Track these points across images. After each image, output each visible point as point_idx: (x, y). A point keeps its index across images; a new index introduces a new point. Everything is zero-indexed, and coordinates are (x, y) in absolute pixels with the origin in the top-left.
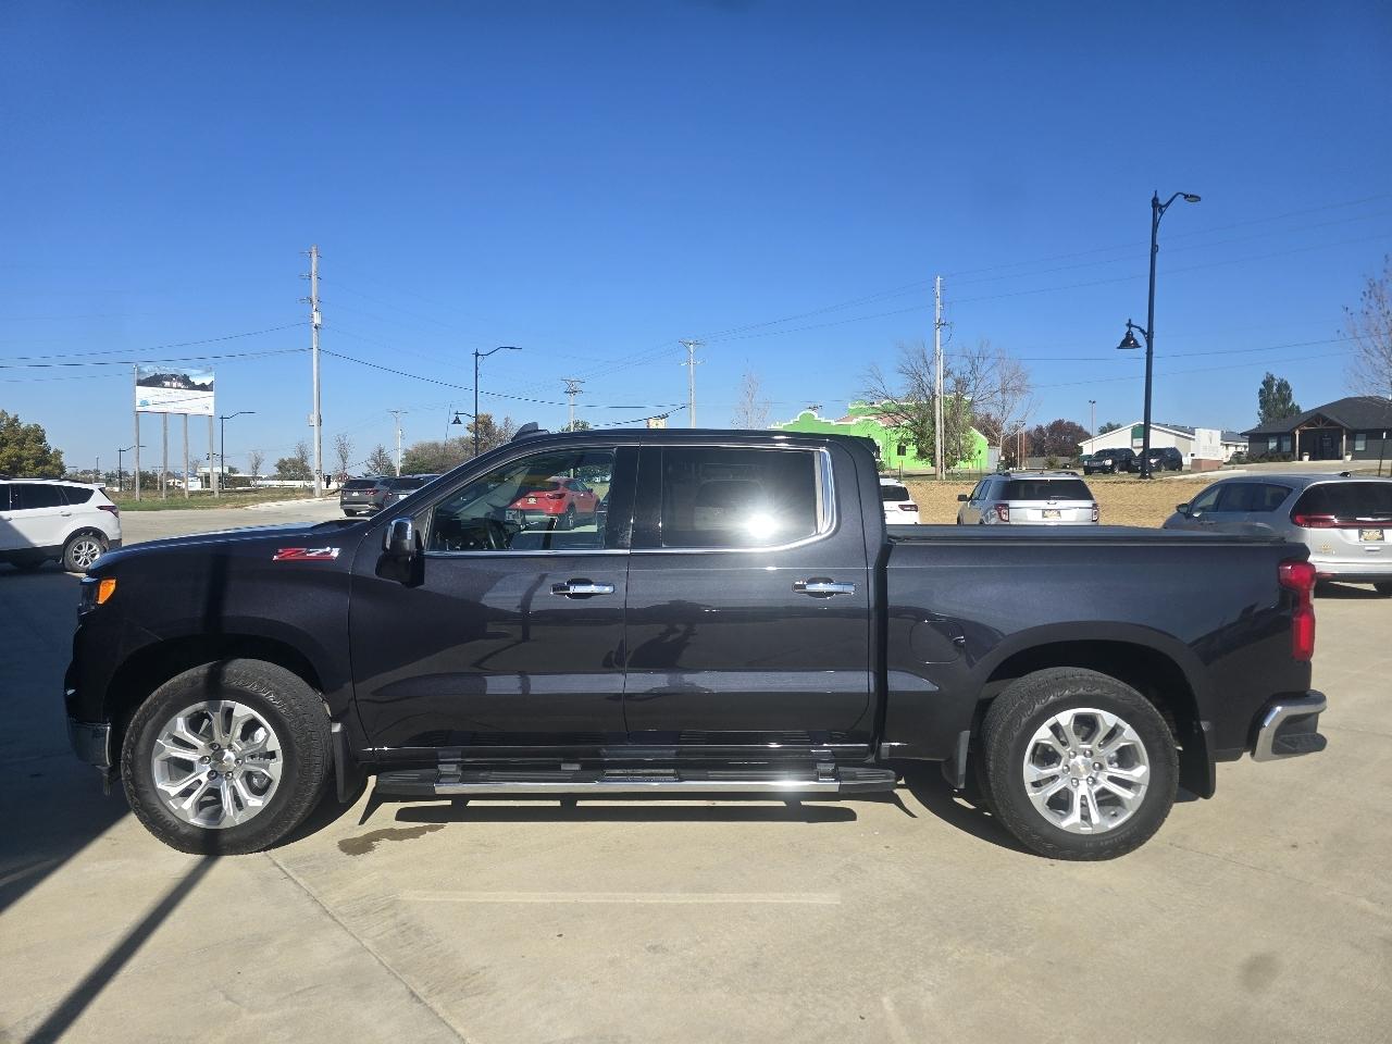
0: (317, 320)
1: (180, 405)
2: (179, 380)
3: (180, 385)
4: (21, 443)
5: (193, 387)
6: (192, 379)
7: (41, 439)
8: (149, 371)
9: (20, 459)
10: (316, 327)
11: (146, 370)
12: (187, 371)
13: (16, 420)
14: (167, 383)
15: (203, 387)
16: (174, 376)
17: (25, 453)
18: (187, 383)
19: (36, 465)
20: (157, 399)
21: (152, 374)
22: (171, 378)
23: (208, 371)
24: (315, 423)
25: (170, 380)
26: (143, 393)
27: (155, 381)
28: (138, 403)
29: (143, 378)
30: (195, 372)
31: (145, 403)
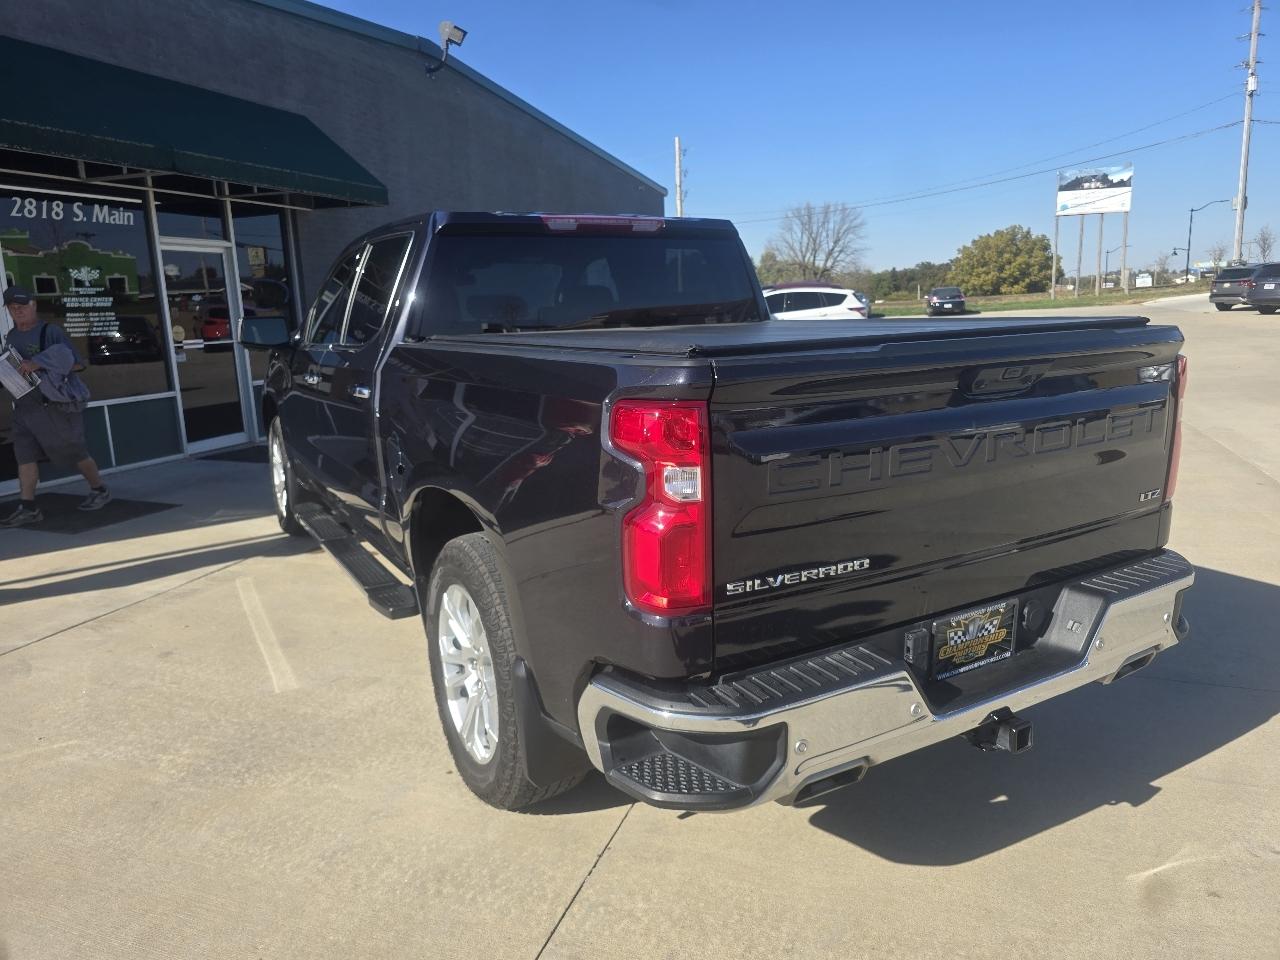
0: (1252, 85)
1: (1098, 204)
2: (1098, 181)
3: (1098, 184)
4: (1030, 252)
5: (1112, 185)
6: (1110, 178)
7: (1046, 248)
8: (1071, 175)
9: (1029, 266)
10: (1251, 95)
11: (1067, 175)
12: (1104, 170)
13: (1028, 232)
14: (1086, 185)
15: (1122, 184)
16: (1094, 177)
17: (1032, 261)
18: (1106, 182)
19: (1040, 271)
20: (1077, 202)
21: (1074, 178)
22: (1088, 180)
23: (1127, 167)
24: (1239, 208)
25: (1090, 181)
26: (1065, 197)
27: (1076, 185)
28: (1059, 208)
29: (1065, 183)
30: (1113, 169)
31: (1065, 208)
